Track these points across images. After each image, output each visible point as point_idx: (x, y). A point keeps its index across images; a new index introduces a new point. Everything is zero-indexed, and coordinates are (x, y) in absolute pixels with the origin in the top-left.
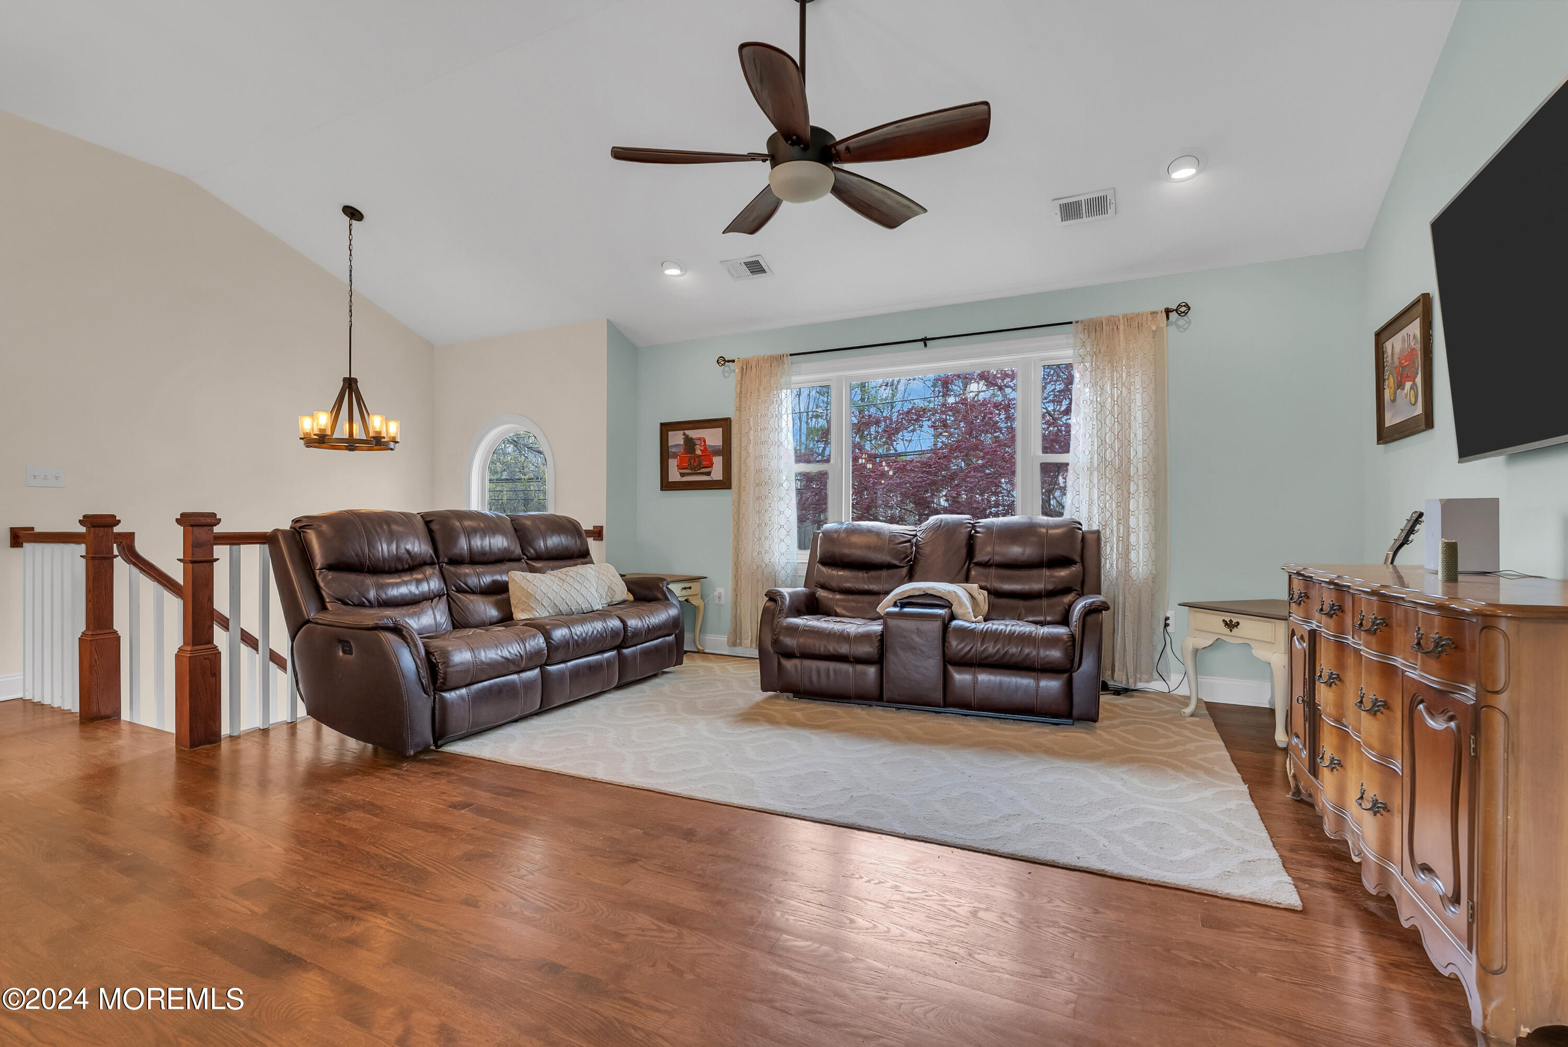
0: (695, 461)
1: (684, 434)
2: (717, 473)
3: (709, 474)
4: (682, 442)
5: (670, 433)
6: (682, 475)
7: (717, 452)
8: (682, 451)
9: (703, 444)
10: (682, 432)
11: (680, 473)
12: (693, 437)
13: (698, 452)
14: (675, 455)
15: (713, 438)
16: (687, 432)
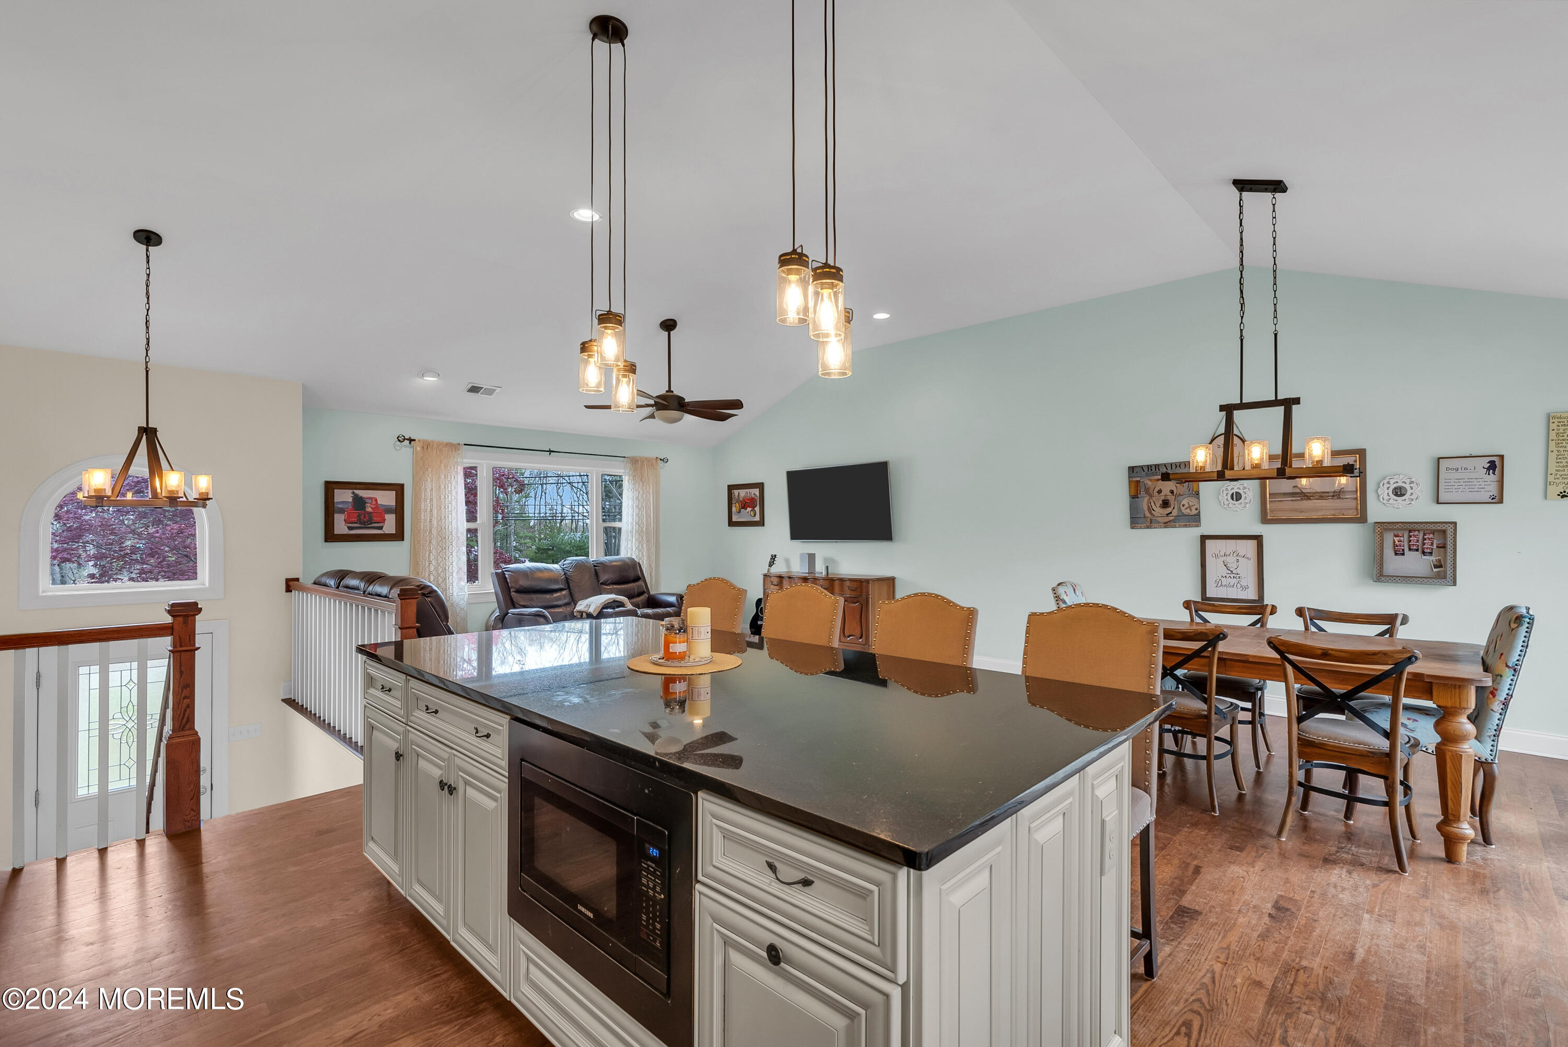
0: (365, 516)
1: (353, 493)
2: (389, 526)
3: (381, 528)
4: (350, 500)
5: (335, 490)
6: (350, 528)
7: (389, 510)
8: (350, 507)
9: (374, 503)
10: (351, 491)
11: (348, 527)
12: (363, 496)
13: (369, 509)
14: (341, 511)
15: (387, 499)
16: (357, 492)
